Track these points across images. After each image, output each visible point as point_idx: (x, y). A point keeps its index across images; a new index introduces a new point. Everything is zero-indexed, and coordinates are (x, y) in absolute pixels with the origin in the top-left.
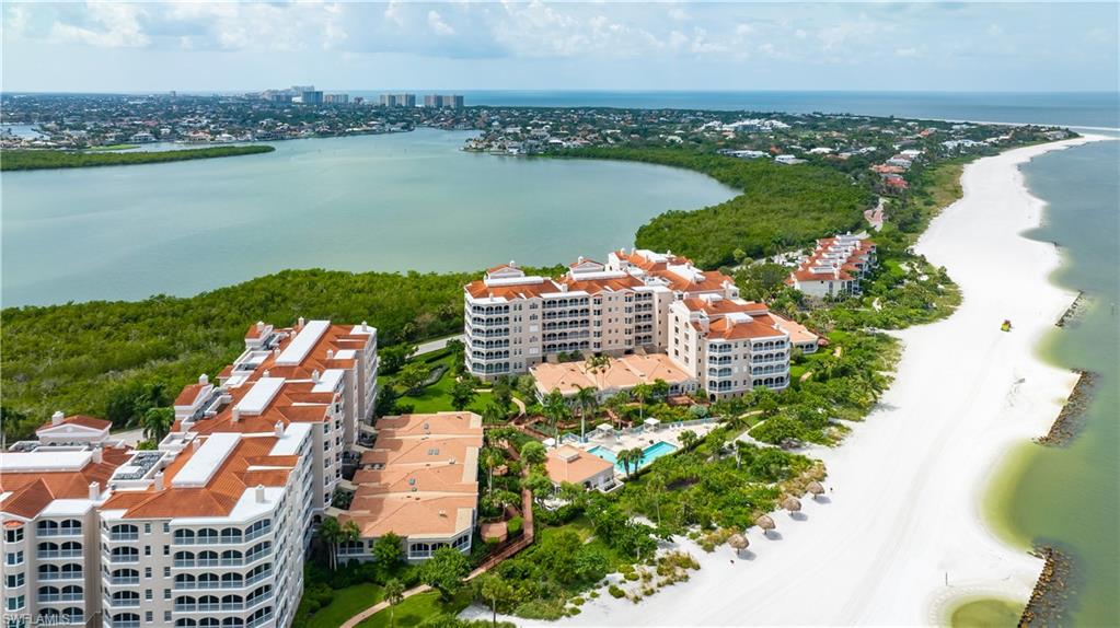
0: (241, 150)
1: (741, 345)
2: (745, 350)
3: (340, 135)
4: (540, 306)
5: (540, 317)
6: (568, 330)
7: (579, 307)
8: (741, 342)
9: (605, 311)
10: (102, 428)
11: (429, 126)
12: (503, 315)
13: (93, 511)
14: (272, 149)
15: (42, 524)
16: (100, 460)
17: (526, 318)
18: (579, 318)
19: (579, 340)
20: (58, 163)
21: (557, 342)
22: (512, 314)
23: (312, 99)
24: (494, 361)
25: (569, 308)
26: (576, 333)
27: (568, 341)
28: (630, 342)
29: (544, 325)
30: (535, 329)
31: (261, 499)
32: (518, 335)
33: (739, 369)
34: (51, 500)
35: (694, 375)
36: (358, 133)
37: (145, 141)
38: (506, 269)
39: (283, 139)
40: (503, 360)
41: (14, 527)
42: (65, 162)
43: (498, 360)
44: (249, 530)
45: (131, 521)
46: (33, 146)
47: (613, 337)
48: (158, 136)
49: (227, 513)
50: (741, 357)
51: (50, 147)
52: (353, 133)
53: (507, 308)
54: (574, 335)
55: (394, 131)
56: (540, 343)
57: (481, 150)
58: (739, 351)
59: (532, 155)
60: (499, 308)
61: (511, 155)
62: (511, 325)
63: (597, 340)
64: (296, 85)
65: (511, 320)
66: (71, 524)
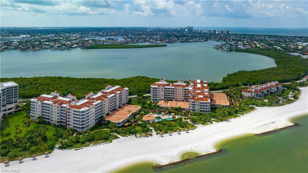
0: (159, 46)
1: (197, 102)
2: (198, 103)
3: (187, 42)
4: (164, 89)
5: (164, 91)
6: (170, 94)
7: (172, 90)
8: (197, 101)
9: (178, 91)
10: (74, 96)
11: (213, 40)
12: (156, 90)
13: (67, 106)
14: (167, 46)
15: (61, 107)
16: (71, 100)
17: (161, 91)
18: (172, 92)
19: (172, 97)
20: (120, 47)
21: (168, 97)
22: (158, 90)
23: (190, 31)
24: (154, 98)
25: (170, 90)
26: (172, 95)
27: (170, 97)
28: (183, 99)
29: (165, 93)
30: (163, 93)
31: (85, 109)
32: (159, 94)
33: (197, 108)
34: (63, 104)
35: (188, 107)
36: (192, 42)
37: (142, 42)
38: (163, 80)
39: (172, 43)
40: (156, 99)
41: (58, 106)
42: (121, 47)
43: (155, 98)
44: (81, 112)
45: (70, 108)
46: (119, 43)
47: (179, 97)
48: (145, 41)
49: (79, 109)
50: (197, 105)
51: (121, 43)
52: (190, 42)
53: (157, 88)
54: (171, 96)
55: (202, 41)
56: (164, 96)
57: (218, 48)
58: (197, 103)
59: (231, 50)
60: (155, 88)
61: (225, 50)
62: (158, 92)
63: (176, 97)
64: (188, 26)
65: (158, 91)
66: (64, 107)
